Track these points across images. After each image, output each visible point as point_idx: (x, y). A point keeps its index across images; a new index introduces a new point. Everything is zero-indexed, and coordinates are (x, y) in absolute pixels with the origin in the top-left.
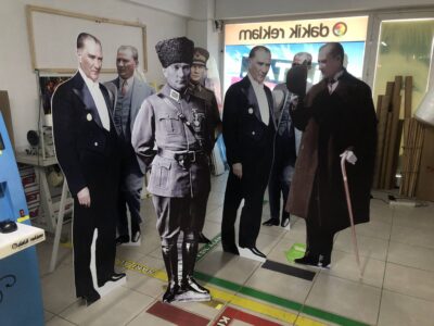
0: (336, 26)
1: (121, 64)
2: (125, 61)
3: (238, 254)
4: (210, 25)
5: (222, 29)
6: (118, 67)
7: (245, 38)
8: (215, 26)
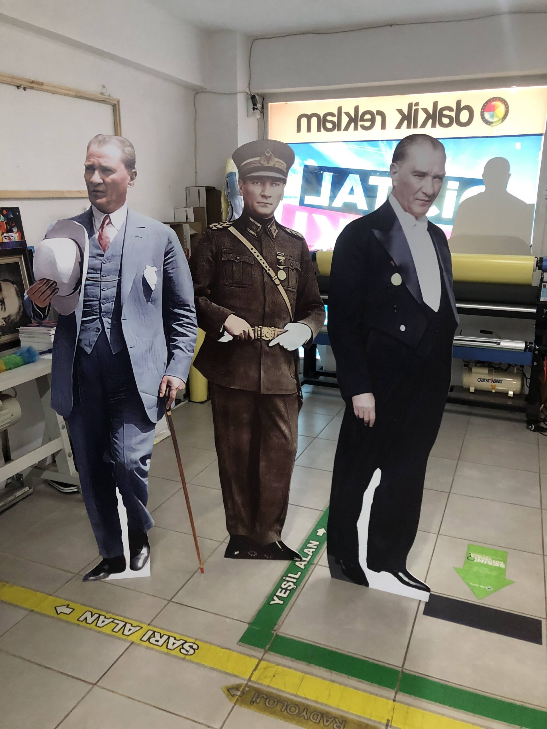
0: (488, 106)
3: (366, 584)
4: (241, 104)
7: (309, 129)
8: (251, 106)
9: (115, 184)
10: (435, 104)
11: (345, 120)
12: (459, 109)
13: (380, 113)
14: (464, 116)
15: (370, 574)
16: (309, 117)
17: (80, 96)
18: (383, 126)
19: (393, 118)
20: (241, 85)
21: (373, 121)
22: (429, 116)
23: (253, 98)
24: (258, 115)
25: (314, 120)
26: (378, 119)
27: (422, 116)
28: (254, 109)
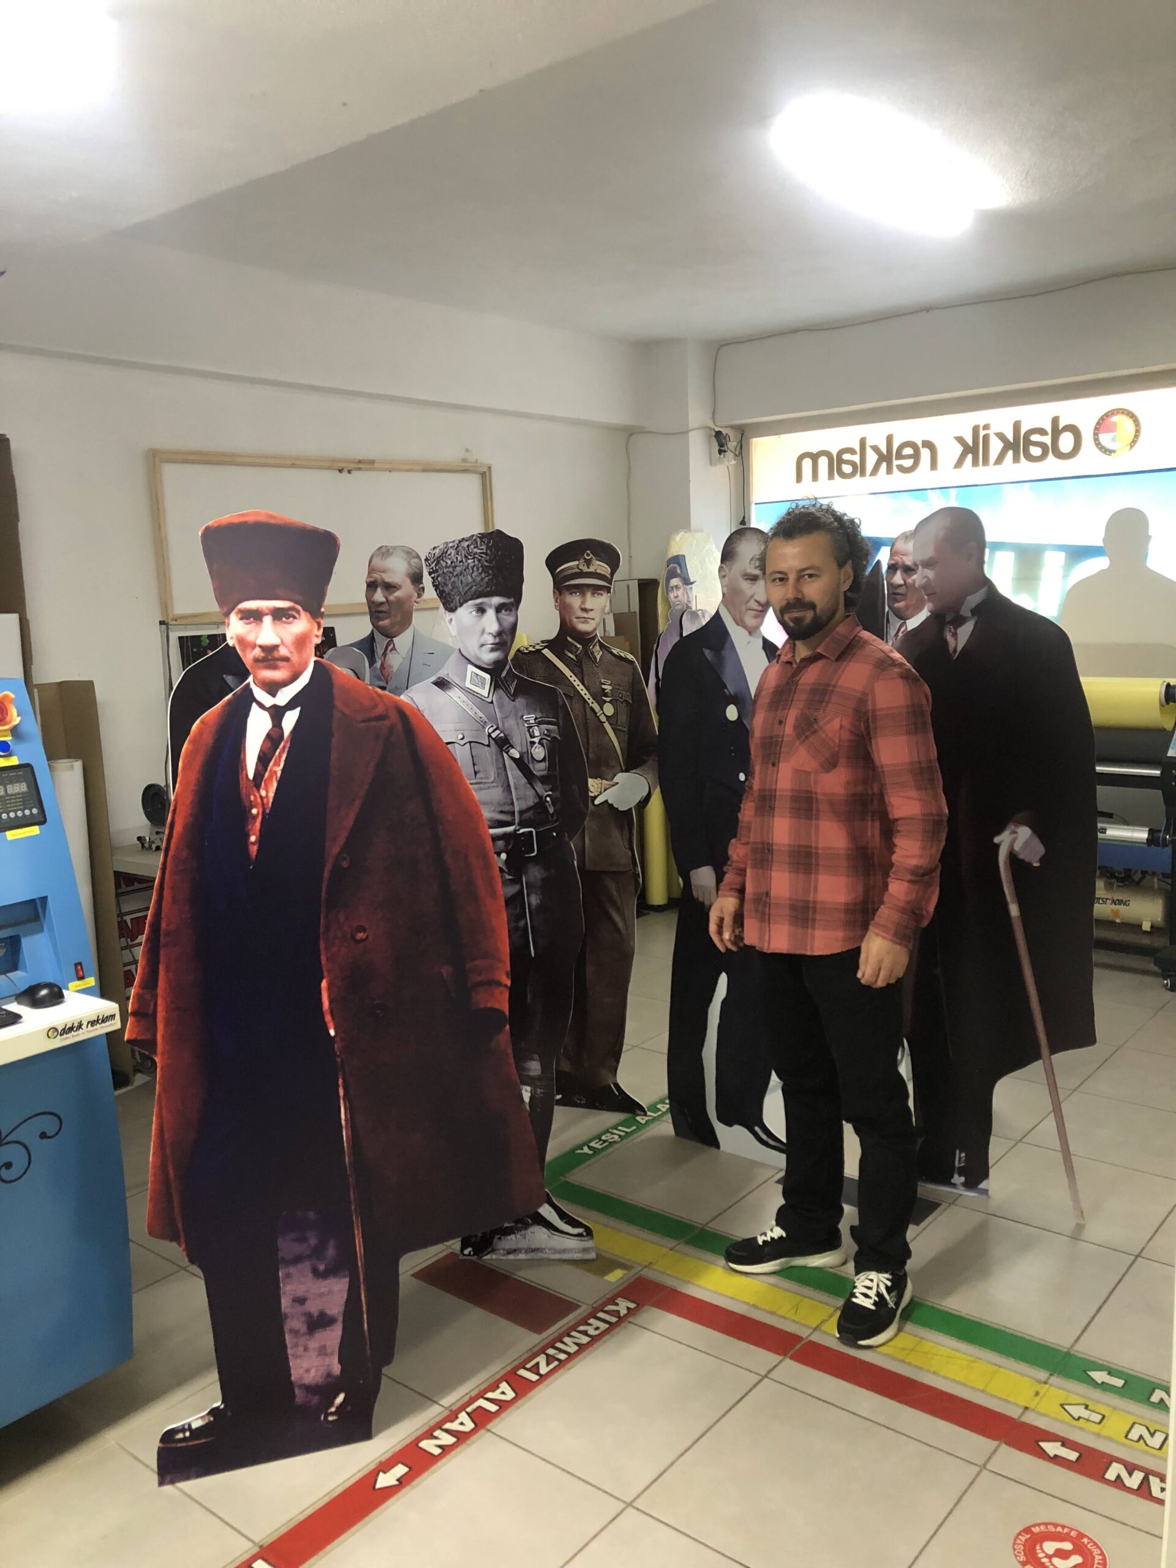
0: (1103, 424)
1: (379, 596)
2: (389, 587)
3: (717, 1145)
4: (698, 446)
5: (742, 454)
6: (371, 603)
7: (815, 477)
8: (716, 448)
9: (400, 602)
10: (1017, 426)
11: (871, 458)
12: (1056, 432)
13: (928, 444)
14: (1066, 442)
15: (720, 1128)
16: (814, 457)
17: (429, 468)
18: (934, 465)
19: (950, 452)
20: (697, 416)
21: (916, 456)
22: (1008, 446)
23: (718, 434)
24: (730, 461)
25: (823, 462)
26: (925, 453)
27: (996, 446)
28: (720, 452)
